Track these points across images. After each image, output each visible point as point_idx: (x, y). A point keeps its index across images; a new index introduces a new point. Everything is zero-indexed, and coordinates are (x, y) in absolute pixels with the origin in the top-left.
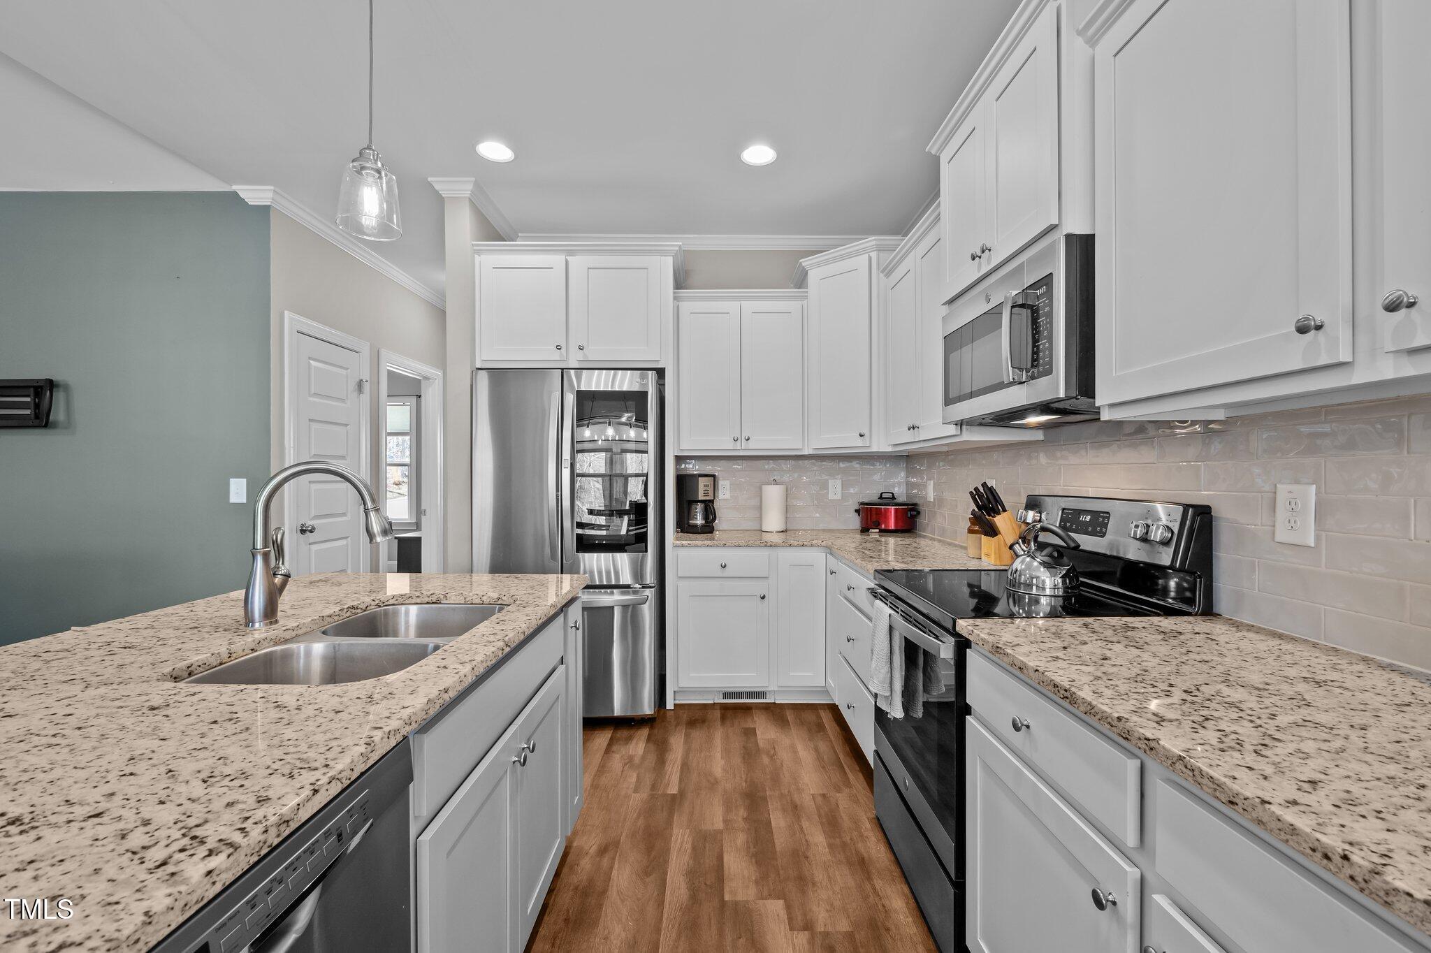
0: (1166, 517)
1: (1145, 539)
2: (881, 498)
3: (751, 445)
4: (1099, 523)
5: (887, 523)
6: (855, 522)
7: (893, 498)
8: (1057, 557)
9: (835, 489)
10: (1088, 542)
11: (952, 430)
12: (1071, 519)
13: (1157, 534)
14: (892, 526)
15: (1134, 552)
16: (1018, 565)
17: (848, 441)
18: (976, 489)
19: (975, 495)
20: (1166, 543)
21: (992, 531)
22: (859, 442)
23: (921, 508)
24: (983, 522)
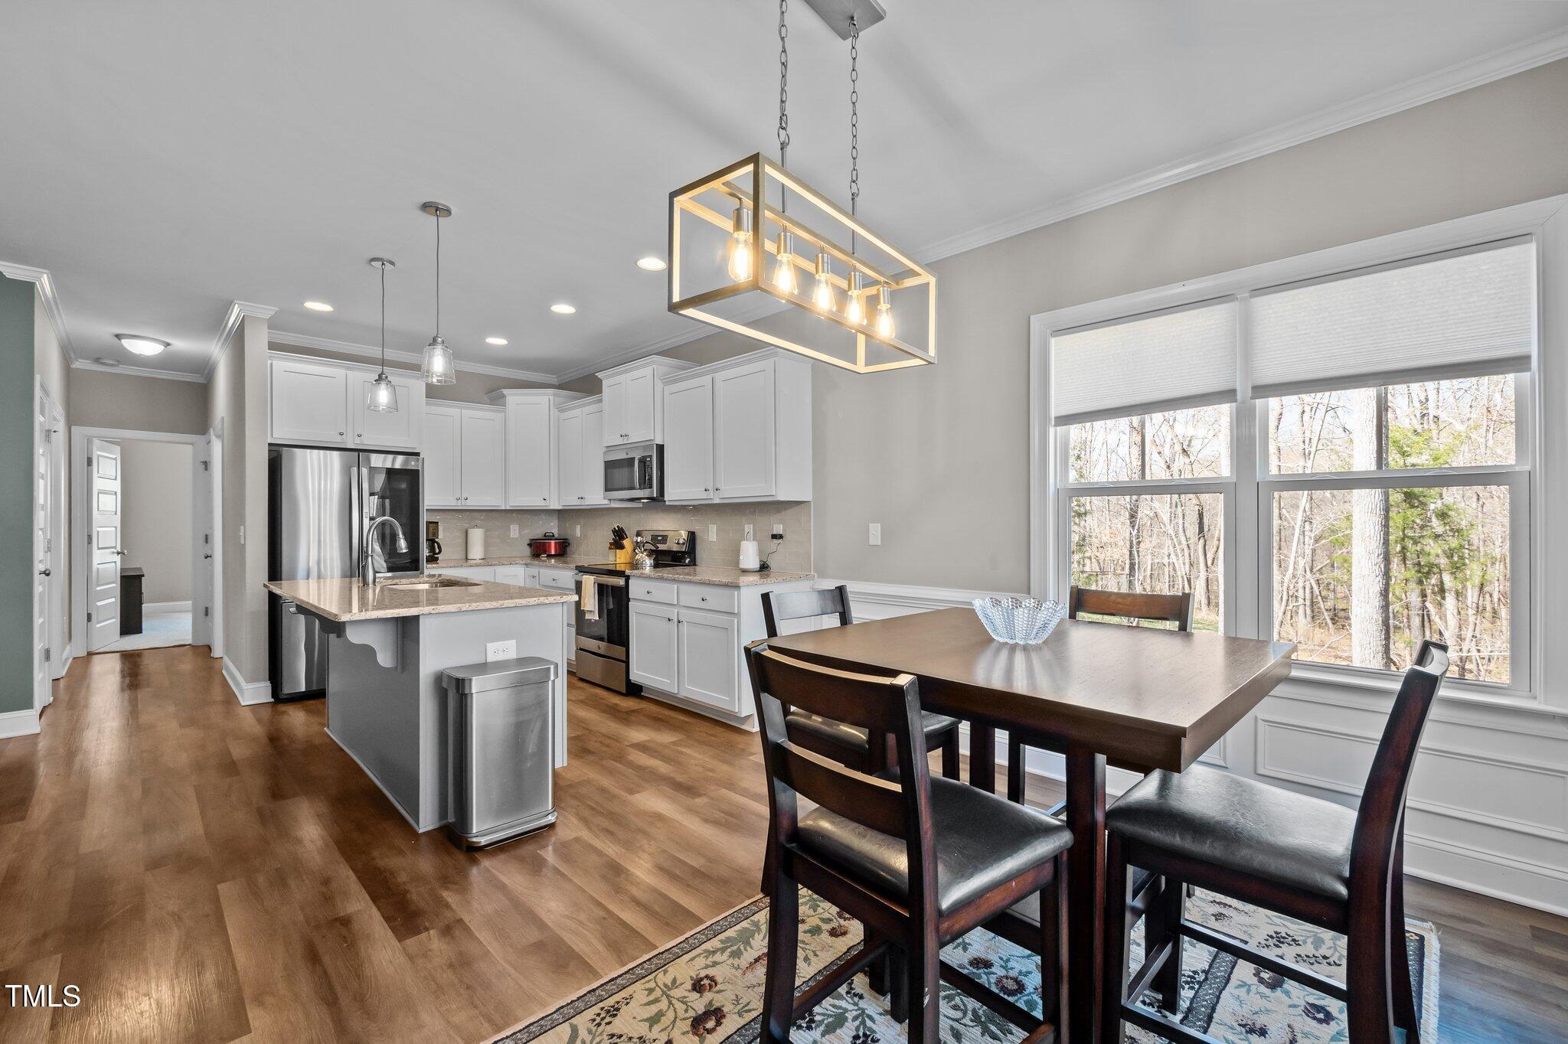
0: (684, 535)
1: (678, 543)
2: (545, 536)
3: (468, 503)
4: (664, 539)
5: (550, 550)
6: (527, 551)
7: (553, 536)
8: (651, 553)
9: (514, 531)
10: (661, 547)
11: (606, 502)
12: (654, 538)
13: (681, 541)
14: (553, 553)
15: (675, 548)
16: (637, 557)
17: (536, 502)
18: (615, 529)
19: (614, 531)
20: (683, 544)
21: (622, 547)
22: (543, 503)
23: (571, 542)
24: (617, 544)
